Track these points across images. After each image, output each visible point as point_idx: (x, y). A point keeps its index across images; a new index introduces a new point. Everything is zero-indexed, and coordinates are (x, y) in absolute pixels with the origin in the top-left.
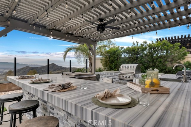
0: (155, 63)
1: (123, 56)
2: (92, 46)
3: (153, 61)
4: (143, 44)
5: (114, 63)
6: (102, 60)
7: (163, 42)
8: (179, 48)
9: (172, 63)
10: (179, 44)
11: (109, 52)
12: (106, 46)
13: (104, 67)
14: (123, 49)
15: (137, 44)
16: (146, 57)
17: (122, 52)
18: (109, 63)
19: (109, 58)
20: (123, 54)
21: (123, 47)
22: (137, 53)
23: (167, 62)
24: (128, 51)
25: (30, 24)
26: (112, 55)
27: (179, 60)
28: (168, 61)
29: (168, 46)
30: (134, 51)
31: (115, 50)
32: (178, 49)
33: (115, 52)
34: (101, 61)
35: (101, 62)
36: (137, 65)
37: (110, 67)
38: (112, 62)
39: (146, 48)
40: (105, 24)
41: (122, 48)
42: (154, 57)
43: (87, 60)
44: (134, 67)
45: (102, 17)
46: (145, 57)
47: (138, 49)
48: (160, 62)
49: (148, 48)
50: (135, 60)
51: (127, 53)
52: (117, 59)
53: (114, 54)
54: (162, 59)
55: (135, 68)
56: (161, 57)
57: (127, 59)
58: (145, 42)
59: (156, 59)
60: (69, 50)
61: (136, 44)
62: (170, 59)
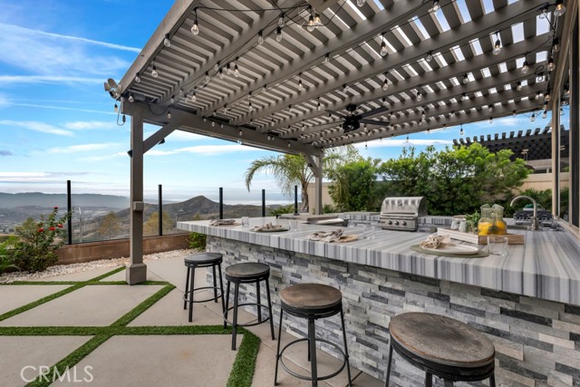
0: (455, 193)
1: (379, 179)
2: (314, 158)
3: (450, 189)
4: (425, 152)
5: (360, 193)
6: (332, 187)
7: (473, 147)
8: (509, 160)
9: (493, 194)
10: (509, 152)
11: (348, 170)
12: (338, 157)
13: (337, 204)
14: (380, 164)
15: (413, 153)
16: (435, 182)
17: (377, 171)
18: (350, 195)
19: (350, 183)
20: (380, 173)
21: (379, 161)
22: (414, 174)
23: (482, 192)
24: (393, 168)
25: (204, 117)
26: (355, 177)
27: (508, 186)
28: (484, 190)
29: (483, 157)
30: (406, 167)
31: (364, 167)
32: (507, 164)
33: (362, 170)
34: (329, 190)
35: (330, 193)
36: (421, 198)
37: (350, 202)
38: (354, 192)
39: (434, 161)
40: (360, 117)
41: (377, 161)
42: (451, 181)
43: (296, 187)
44: (413, 202)
45: (354, 101)
46: (432, 180)
47: (416, 163)
48: (467, 192)
49: (438, 162)
50: (408, 187)
51: (389, 173)
52: (367, 186)
53: (359, 176)
54: (470, 186)
55: (417, 204)
56: (467, 180)
57: (391, 186)
58: (430, 149)
59: (457, 186)
60: (258, 165)
61: (409, 153)
62: (488, 186)
